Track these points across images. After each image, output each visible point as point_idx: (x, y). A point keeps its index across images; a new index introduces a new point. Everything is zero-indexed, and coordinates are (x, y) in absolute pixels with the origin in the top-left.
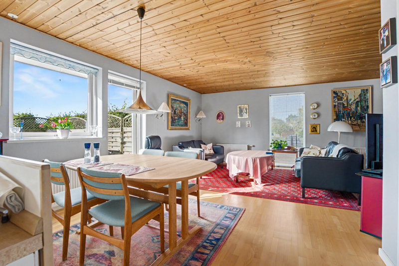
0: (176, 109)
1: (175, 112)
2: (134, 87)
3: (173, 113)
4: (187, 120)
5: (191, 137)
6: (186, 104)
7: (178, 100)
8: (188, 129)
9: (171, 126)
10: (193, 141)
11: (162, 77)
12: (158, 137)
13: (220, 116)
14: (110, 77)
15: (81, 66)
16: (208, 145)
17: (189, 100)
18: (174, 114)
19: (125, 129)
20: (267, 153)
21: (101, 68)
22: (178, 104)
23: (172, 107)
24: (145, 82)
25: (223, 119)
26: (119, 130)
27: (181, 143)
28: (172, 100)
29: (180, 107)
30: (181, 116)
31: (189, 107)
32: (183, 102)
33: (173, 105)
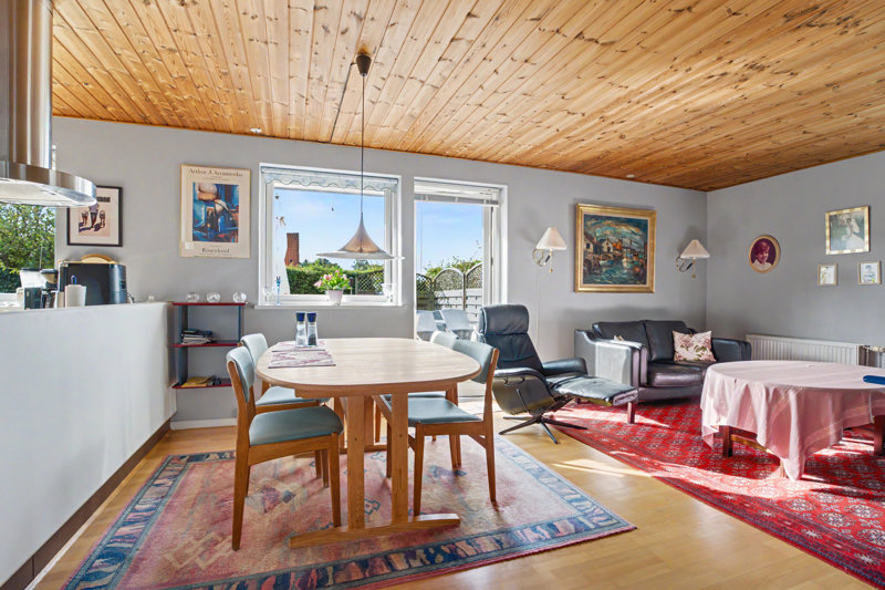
0: (602, 241)
1: (598, 249)
3: (591, 250)
4: (643, 266)
6: (642, 226)
7: (609, 218)
8: (649, 291)
9: (586, 282)
10: (644, 323)
11: (549, 167)
13: (764, 250)
14: (418, 189)
16: (699, 336)
17: (652, 214)
18: (596, 251)
19: (470, 292)
20: (868, 379)
21: (400, 177)
22: (609, 225)
23: (589, 237)
24: (505, 187)
25: (771, 260)
26: (459, 292)
27: (598, 327)
28: (587, 219)
29: (615, 234)
30: (621, 257)
31: (653, 232)
32: (629, 222)
33: (590, 232)
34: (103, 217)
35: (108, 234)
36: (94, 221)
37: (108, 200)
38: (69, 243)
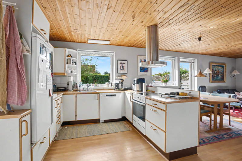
0: (215, 71)
1: (214, 72)
2: (191, 62)
3: (213, 73)
4: (223, 76)
5: (227, 87)
6: (223, 67)
7: (216, 65)
8: (225, 82)
9: (212, 80)
10: (228, 90)
12: (205, 87)
14: (181, 60)
15: (169, 58)
16: (241, 92)
17: (225, 64)
21: (177, 57)
22: (217, 67)
23: (213, 70)
24: (196, 59)
27: (219, 90)
28: (212, 66)
29: (218, 69)
30: (219, 74)
31: (225, 68)
32: (221, 66)
33: (213, 69)
34: (124, 67)
35: (125, 71)
36: (122, 68)
37: (125, 63)
38: (118, 73)
